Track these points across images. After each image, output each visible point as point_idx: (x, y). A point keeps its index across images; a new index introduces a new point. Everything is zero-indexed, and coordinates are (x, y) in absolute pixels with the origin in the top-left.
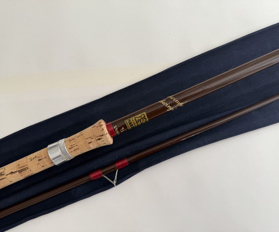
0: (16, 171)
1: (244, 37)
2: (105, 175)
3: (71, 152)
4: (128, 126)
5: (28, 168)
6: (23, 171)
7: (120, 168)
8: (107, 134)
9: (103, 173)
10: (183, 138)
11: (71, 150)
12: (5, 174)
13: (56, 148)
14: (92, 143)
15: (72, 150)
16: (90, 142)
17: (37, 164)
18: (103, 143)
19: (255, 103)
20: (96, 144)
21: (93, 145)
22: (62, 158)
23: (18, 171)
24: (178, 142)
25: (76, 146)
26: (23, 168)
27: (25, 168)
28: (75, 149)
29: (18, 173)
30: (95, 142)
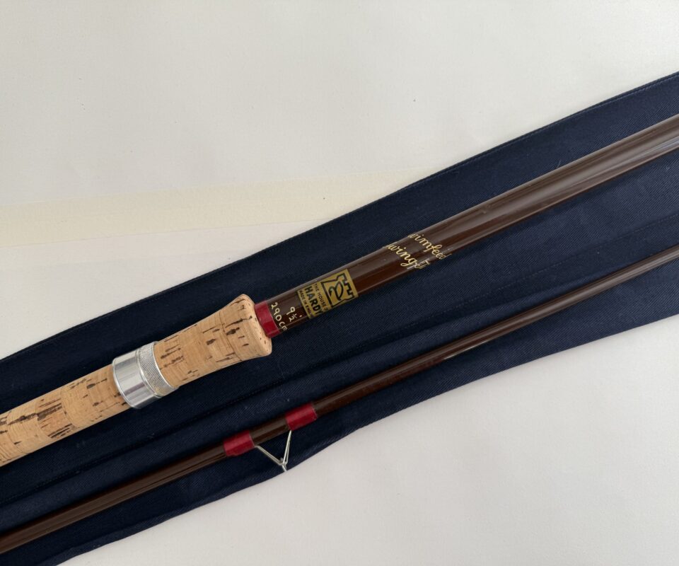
0: (34, 415)
2: (260, 445)
3: (166, 366)
4: (306, 303)
5: (61, 407)
6: (48, 414)
7: (297, 427)
8: (251, 317)
9: (256, 440)
10: (448, 353)
11: (164, 361)
12: (8, 423)
13: (134, 365)
14: (215, 342)
15: (169, 360)
16: (210, 340)
17: (84, 395)
18: (243, 344)
19: (621, 266)
20: (225, 345)
21: (218, 347)
22: (147, 391)
23: (38, 414)
24: (437, 362)
25: (179, 351)
26: (50, 406)
27: (55, 406)
28: (175, 358)
29: (36, 418)
30: (222, 339)
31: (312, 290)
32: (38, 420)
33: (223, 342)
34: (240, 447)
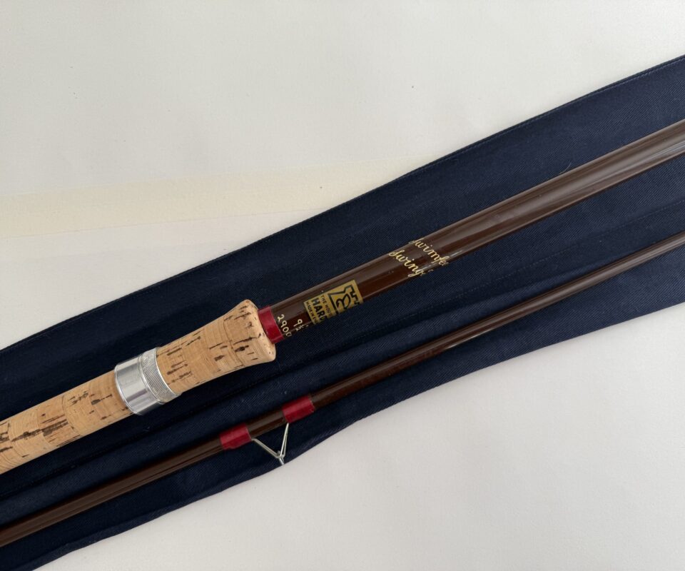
0: (38, 431)
1: (595, 92)
2: (257, 438)
3: (174, 381)
4: (313, 315)
5: (67, 423)
6: (54, 429)
7: (294, 420)
8: (260, 335)
9: (253, 433)
10: (451, 343)
11: (171, 377)
12: (11, 439)
13: (136, 372)
14: (223, 359)
15: (176, 375)
16: (217, 356)
17: (90, 411)
18: (252, 358)
20: (234, 360)
21: (227, 363)
22: (150, 397)
23: (43, 430)
24: (436, 353)
25: (185, 367)
26: (54, 422)
27: (60, 423)
28: (183, 373)
29: (42, 434)
30: (230, 355)
31: (319, 302)
32: (44, 436)
33: (232, 358)
34: (236, 441)
